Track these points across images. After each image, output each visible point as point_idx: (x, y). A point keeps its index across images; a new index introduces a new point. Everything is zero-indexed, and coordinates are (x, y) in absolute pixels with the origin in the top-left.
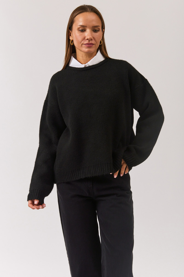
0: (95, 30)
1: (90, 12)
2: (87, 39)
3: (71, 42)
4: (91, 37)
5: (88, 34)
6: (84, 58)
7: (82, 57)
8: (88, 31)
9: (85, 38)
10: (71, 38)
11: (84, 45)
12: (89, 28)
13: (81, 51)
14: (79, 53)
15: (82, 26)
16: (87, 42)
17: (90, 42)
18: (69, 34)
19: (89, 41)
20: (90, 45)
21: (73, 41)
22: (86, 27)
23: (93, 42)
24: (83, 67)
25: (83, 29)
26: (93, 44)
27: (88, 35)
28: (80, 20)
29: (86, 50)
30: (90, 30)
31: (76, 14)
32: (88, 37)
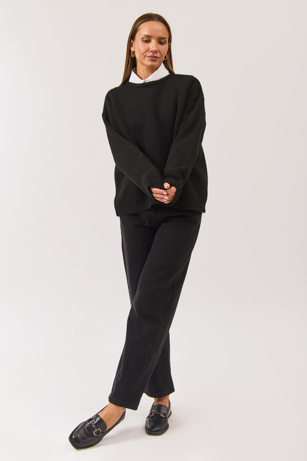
0: (161, 41)
1: (158, 21)
2: (152, 51)
3: (132, 53)
4: (156, 49)
5: (153, 45)
6: (145, 73)
7: (144, 71)
8: (153, 41)
9: (149, 49)
10: (132, 49)
11: (146, 57)
12: (155, 38)
13: (143, 64)
14: (140, 67)
15: (147, 36)
16: (151, 54)
17: (155, 55)
18: (130, 45)
19: (153, 53)
20: (154, 58)
21: (134, 52)
22: (152, 37)
23: (158, 55)
24: (142, 82)
25: (147, 40)
26: (158, 58)
27: (153, 47)
28: (145, 30)
29: (150, 63)
30: (155, 41)
31: (141, 22)
32: (153, 49)
